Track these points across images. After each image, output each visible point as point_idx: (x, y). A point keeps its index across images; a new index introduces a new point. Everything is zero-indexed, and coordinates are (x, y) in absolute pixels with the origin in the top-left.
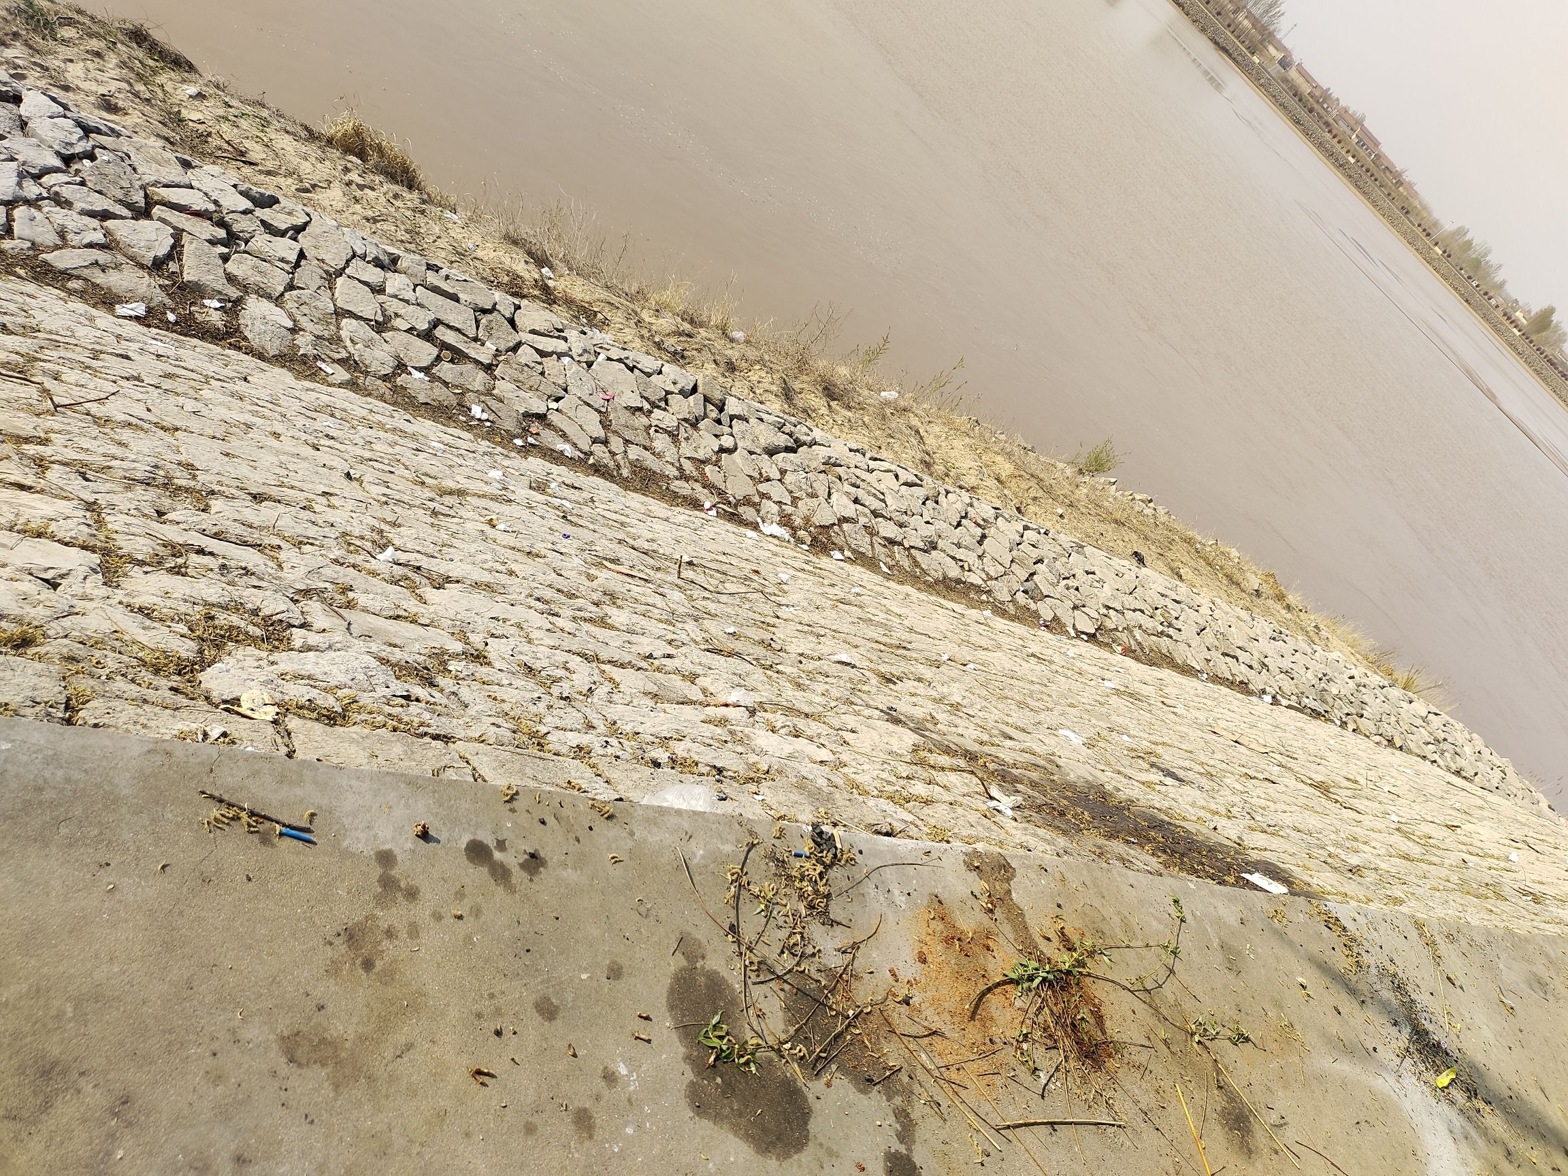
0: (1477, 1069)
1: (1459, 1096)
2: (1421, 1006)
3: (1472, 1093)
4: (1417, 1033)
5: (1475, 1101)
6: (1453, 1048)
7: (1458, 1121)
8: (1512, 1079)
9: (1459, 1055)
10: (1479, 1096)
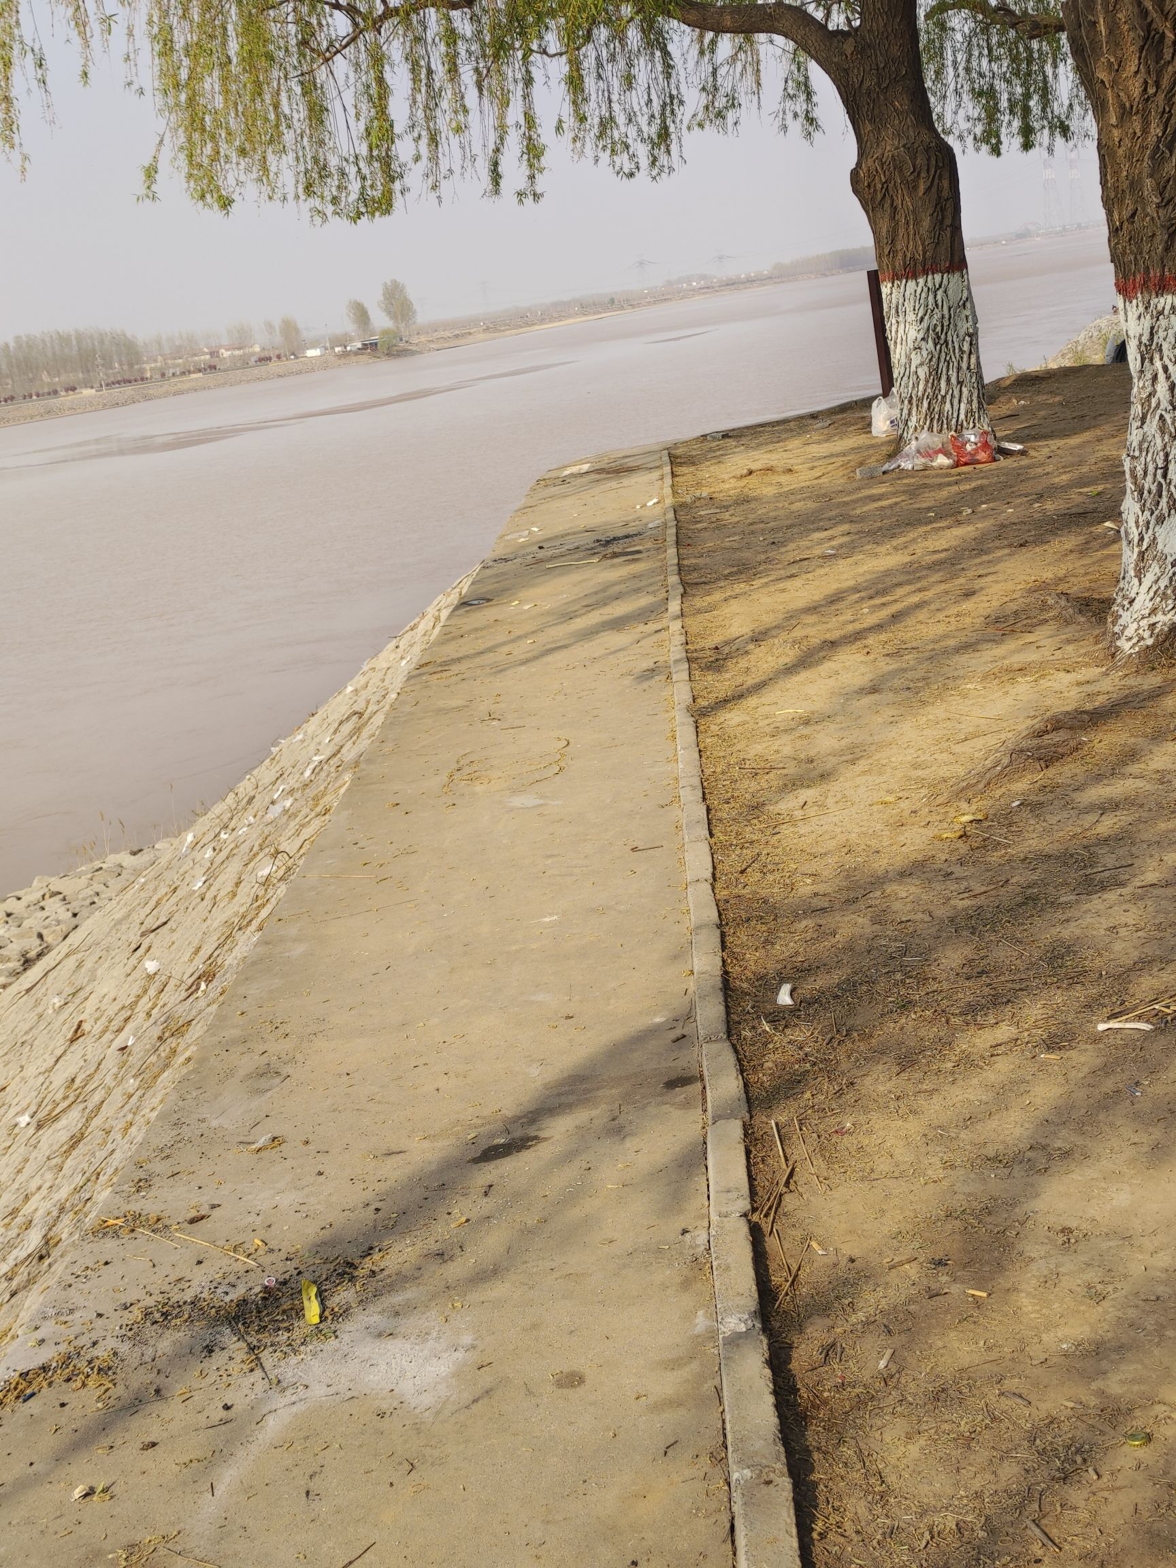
0: (324, 1243)
1: (344, 1295)
2: (206, 1291)
3: (346, 1271)
4: (236, 1318)
5: (360, 1272)
6: (281, 1267)
7: (372, 1317)
8: (356, 1196)
9: (294, 1263)
10: (356, 1262)
